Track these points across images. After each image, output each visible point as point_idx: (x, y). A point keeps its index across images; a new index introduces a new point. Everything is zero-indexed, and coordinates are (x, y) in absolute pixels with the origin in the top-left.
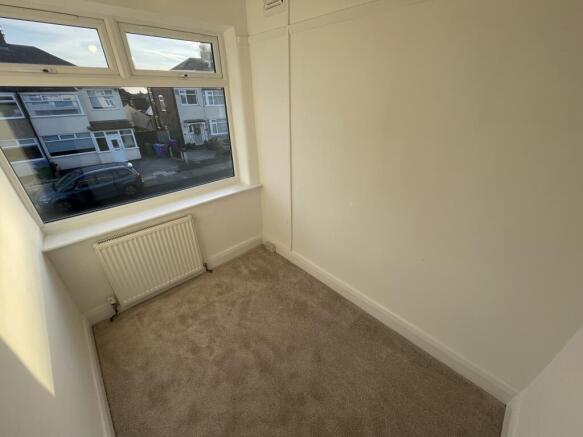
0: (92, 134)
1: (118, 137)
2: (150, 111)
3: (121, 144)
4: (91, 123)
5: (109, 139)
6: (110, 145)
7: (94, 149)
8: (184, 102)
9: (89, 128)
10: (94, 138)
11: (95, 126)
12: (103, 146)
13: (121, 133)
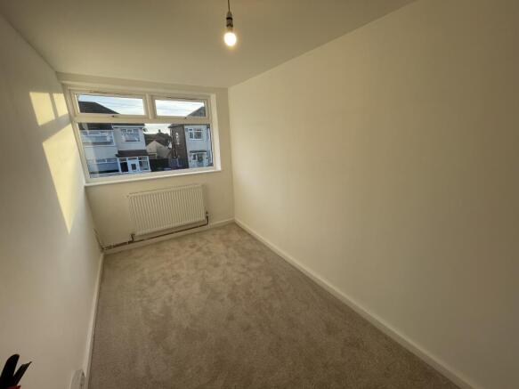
0: (118, 159)
1: (136, 162)
2: (170, 146)
3: (138, 167)
4: (119, 152)
5: (130, 163)
6: (130, 167)
7: (118, 171)
8: (191, 137)
9: (117, 155)
10: (119, 162)
11: (121, 154)
12: (125, 168)
13: (140, 159)
